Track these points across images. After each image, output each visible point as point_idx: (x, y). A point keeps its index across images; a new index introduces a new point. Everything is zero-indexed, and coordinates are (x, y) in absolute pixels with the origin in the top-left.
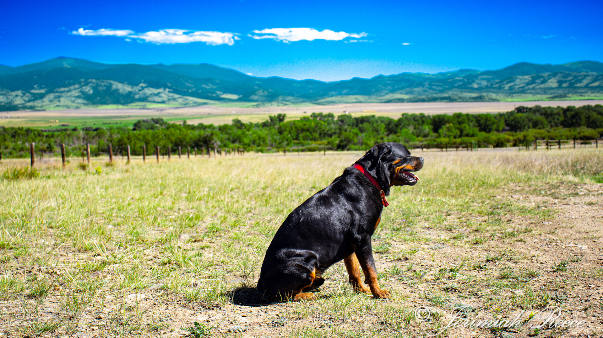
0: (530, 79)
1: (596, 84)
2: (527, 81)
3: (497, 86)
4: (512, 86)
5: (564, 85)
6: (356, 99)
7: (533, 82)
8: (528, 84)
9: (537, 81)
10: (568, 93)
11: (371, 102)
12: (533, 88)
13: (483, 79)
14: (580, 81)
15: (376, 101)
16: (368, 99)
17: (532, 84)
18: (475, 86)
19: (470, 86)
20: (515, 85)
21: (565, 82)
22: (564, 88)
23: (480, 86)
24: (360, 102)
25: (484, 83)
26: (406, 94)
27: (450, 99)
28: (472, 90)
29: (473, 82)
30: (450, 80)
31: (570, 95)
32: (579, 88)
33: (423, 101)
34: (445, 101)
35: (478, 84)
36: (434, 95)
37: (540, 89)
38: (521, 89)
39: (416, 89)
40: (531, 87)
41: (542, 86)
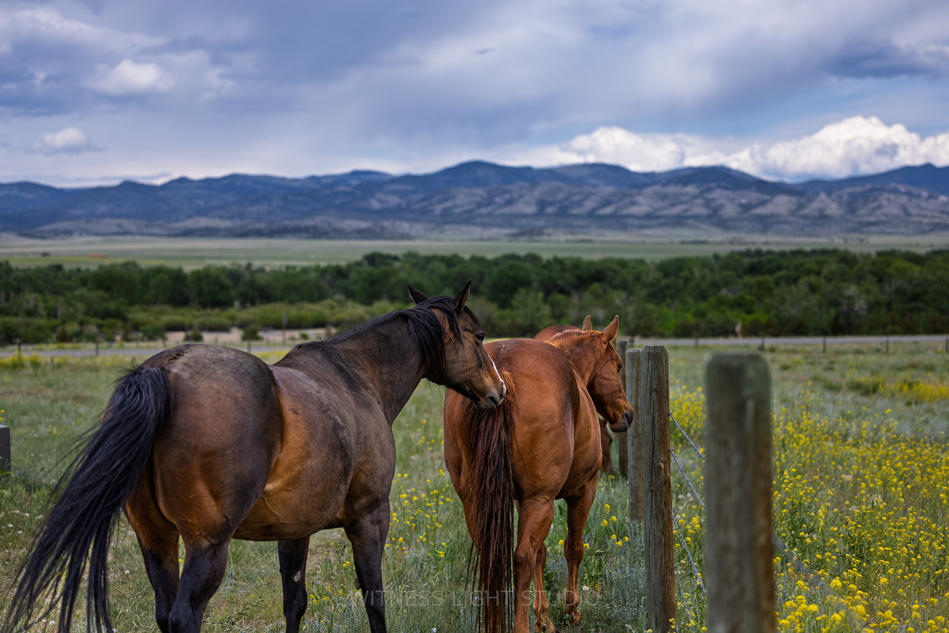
0: (485, 195)
1: (608, 210)
2: (478, 199)
3: (418, 206)
4: (448, 209)
5: (550, 210)
6: (120, 226)
7: (489, 201)
8: (479, 205)
9: (498, 200)
10: (547, 227)
11: (150, 235)
12: (490, 215)
13: (394, 192)
14: (579, 204)
15: (162, 231)
16: (147, 226)
17: (488, 205)
18: (375, 204)
19: (363, 204)
20: (456, 206)
21: (551, 203)
22: (549, 215)
23: (385, 206)
24: (126, 233)
25: (393, 200)
26: (230, 218)
27: (316, 233)
28: (367, 213)
29: (372, 196)
30: (327, 192)
31: (550, 231)
32: (577, 216)
33: (259, 234)
34: (304, 235)
35: (381, 201)
36: (287, 223)
37: (502, 216)
38: (465, 216)
39: (253, 209)
40: (484, 211)
41: (507, 210)
